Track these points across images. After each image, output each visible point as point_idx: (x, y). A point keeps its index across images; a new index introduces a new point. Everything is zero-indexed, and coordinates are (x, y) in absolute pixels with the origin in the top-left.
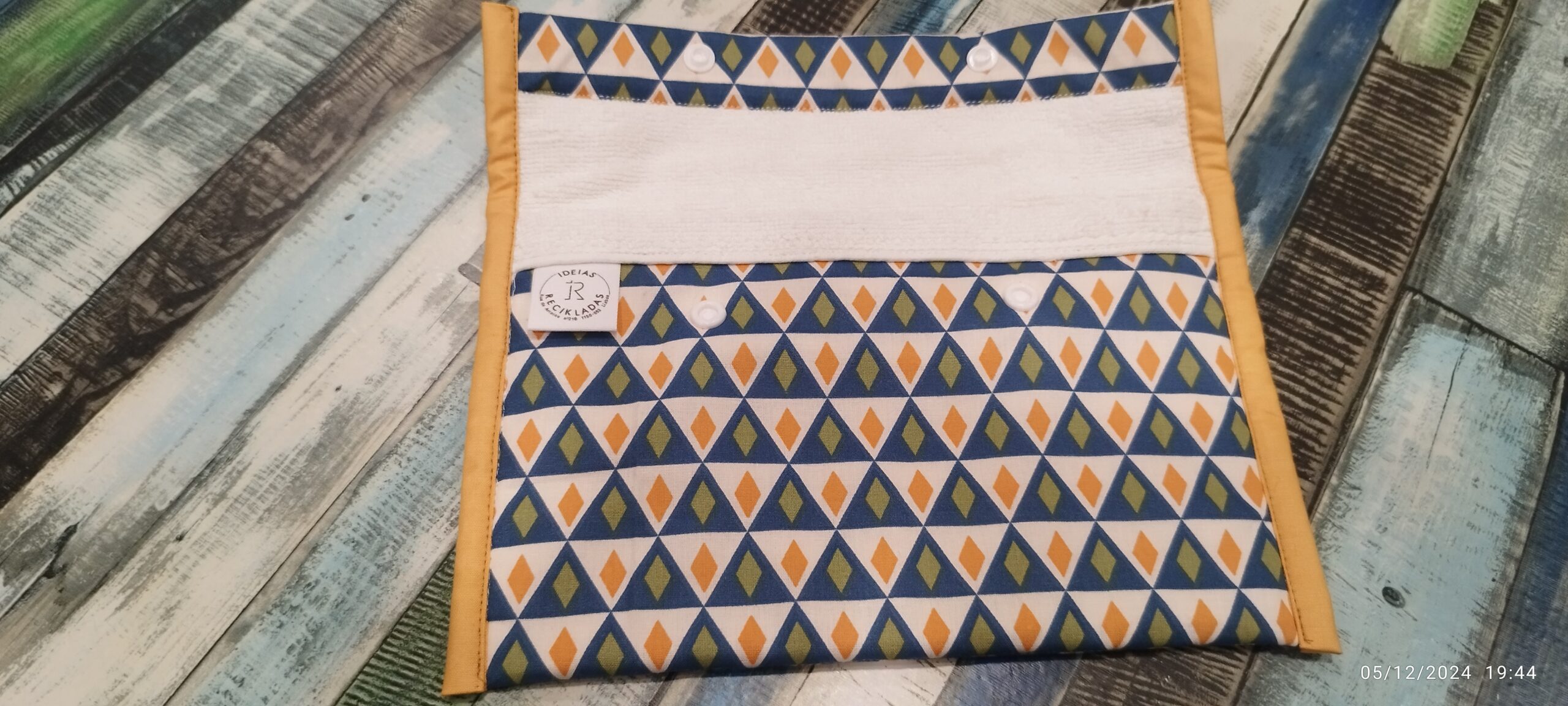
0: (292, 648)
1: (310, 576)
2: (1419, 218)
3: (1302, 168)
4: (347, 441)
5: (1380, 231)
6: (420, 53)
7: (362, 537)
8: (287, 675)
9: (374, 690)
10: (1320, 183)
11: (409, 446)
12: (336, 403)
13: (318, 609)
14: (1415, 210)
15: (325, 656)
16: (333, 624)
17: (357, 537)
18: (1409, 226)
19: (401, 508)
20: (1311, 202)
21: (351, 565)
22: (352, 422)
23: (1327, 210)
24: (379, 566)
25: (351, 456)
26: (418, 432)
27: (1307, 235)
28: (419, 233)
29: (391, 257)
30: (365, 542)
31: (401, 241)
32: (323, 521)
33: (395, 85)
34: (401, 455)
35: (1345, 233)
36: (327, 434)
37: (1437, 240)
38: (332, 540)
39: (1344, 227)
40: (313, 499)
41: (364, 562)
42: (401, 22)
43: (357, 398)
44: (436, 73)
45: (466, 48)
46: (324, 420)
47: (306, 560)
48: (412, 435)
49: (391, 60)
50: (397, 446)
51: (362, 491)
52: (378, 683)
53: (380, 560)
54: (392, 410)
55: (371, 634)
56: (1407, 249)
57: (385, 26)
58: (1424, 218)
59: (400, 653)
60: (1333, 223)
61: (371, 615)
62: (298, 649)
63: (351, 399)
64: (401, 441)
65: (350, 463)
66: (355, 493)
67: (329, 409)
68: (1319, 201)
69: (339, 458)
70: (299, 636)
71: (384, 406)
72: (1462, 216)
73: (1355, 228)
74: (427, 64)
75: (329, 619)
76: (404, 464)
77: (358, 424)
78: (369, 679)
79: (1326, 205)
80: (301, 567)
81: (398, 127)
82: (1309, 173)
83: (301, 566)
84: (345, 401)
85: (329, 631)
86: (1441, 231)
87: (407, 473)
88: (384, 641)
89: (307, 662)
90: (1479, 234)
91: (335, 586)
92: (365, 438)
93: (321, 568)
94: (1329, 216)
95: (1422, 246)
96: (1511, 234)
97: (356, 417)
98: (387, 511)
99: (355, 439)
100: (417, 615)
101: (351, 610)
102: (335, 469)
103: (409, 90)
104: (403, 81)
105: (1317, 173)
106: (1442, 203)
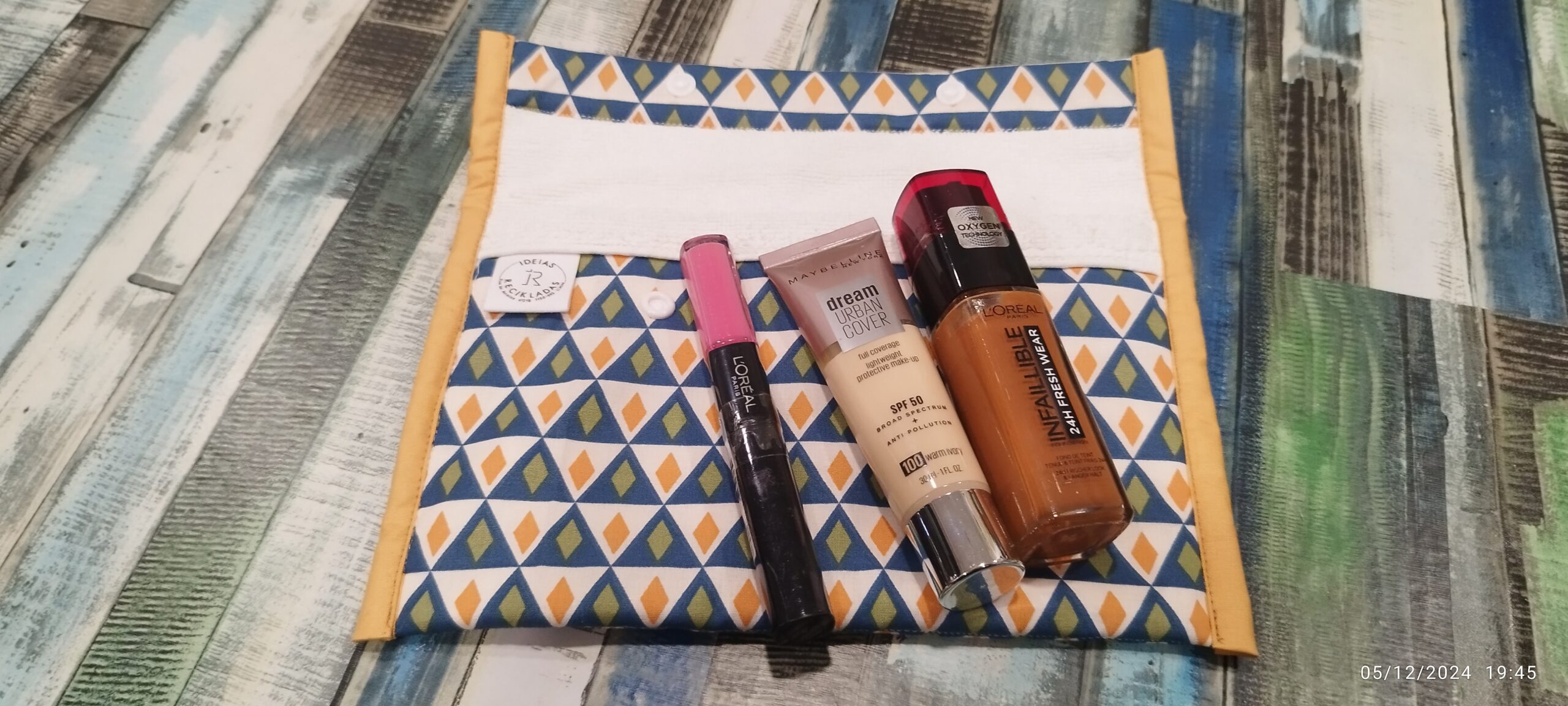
0: (20, 641)
1: (27, 576)
2: (988, 27)
3: (882, 14)
4: (44, 451)
5: (958, 44)
6: (56, 112)
7: (74, 528)
8: (19, 667)
9: (110, 654)
10: (900, 21)
11: (107, 439)
12: (27, 423)
13: (40, 602)
14: (982, 22)
15: (55, 639)
16: (58, 610)
17: (68, 529)
18: (981, 35)
19: (107, 494)
20: (895, 37)
21: (67, 555)
22: (46, 434)
23: (910, 40)
24: (94, 548)
25: (50, 463)
26: (113, 425)
27: (897, 63)
28: (84, 260)
29: (59, 287)
30: (77, 532)
31: (67, 271)
32: (31, 525)
33: (36, 144)
34: (99, 449)
35: (929, 53)
36: (22, 451)
37: (1007, 40)
38: (44, 539)
39: (927, 50)
40: (18, 509)
41: (79, 549)
42: (32, 91)
43: (46, 413)
44: (75, 125)
45: (102, 96)
46: (17, 440)
47: (21, 562)
48: (108, 429)
49: (28, 124)
50: (94, 442)
51: (67, 489)
52: (113, 647)
53: (95, 543)
54: (84, 414)
55: (97, 607)
56: (983, 53)
57: (17, 98)
58: (992, 26)
59: (130, 615)
60: (916, 48)
61: (94, 592)
62: (27, 640)
63: (41, 415)
64: (97, 438)
65: (50, 469)
66: (60, 493)
67: (20, 430)
68: (901, 35)
69: (38, 468)
70: (25, 630)
71: (74, 413)
72: (1023, 19)
73: (935, 48)
74: (64, 120)
75: (53, 607)
76: (104, 454)
77: (52, 434)
78: (103, 646)
79: (908, 36)
80: (16, 571)
81: (45, 178)
82: (889, 16)
83: (17, 569)
84: (35, 418)
85: (55, 617)
86: (1008, 33)
87: (107, 463)
88: (113, 609)
89: (37, 649)
90: (1040, 27)
91: (55, 576)
92: (60, 444)
93: (37, 565)
94: (913, 44)
95: (995, 48)
96: (1066, 22)
97: (48, 430)
98: (94, 499)
99: (50, 448)
100: (141, 579)
101: (74, 592)
102: (36, 479)
103: (50, 144)
104: (45, 138)
105: (896, 13)
106: (1005, 12)
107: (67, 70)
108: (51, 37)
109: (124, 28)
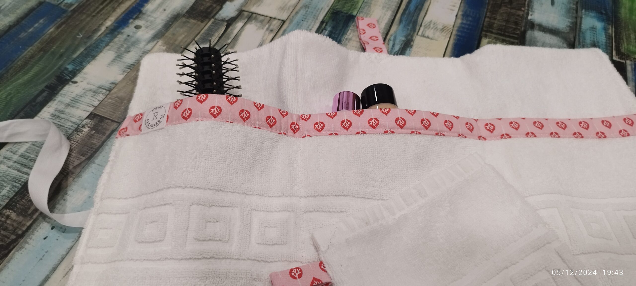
107: (83, 140)
108: (79, 123)
109: (110, 121)
